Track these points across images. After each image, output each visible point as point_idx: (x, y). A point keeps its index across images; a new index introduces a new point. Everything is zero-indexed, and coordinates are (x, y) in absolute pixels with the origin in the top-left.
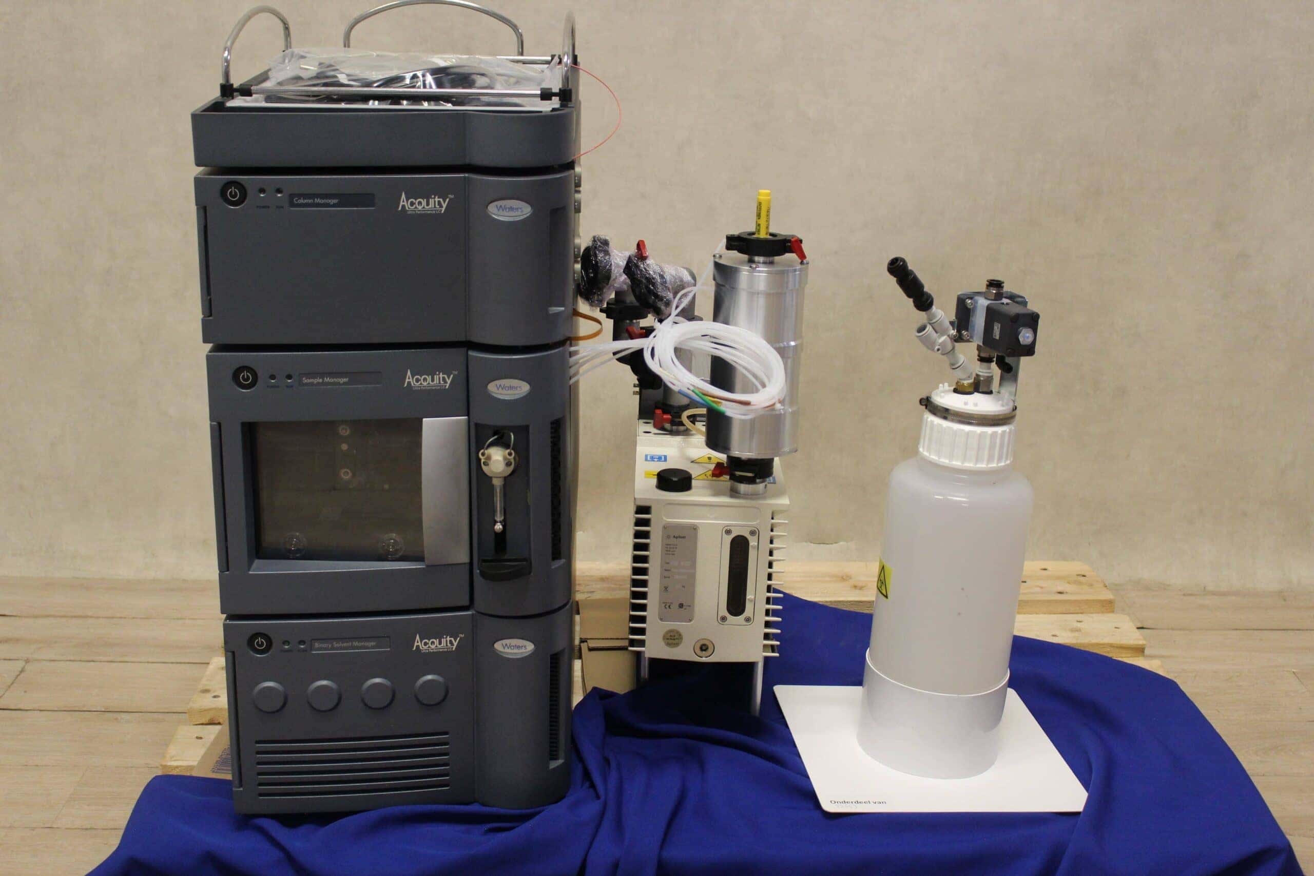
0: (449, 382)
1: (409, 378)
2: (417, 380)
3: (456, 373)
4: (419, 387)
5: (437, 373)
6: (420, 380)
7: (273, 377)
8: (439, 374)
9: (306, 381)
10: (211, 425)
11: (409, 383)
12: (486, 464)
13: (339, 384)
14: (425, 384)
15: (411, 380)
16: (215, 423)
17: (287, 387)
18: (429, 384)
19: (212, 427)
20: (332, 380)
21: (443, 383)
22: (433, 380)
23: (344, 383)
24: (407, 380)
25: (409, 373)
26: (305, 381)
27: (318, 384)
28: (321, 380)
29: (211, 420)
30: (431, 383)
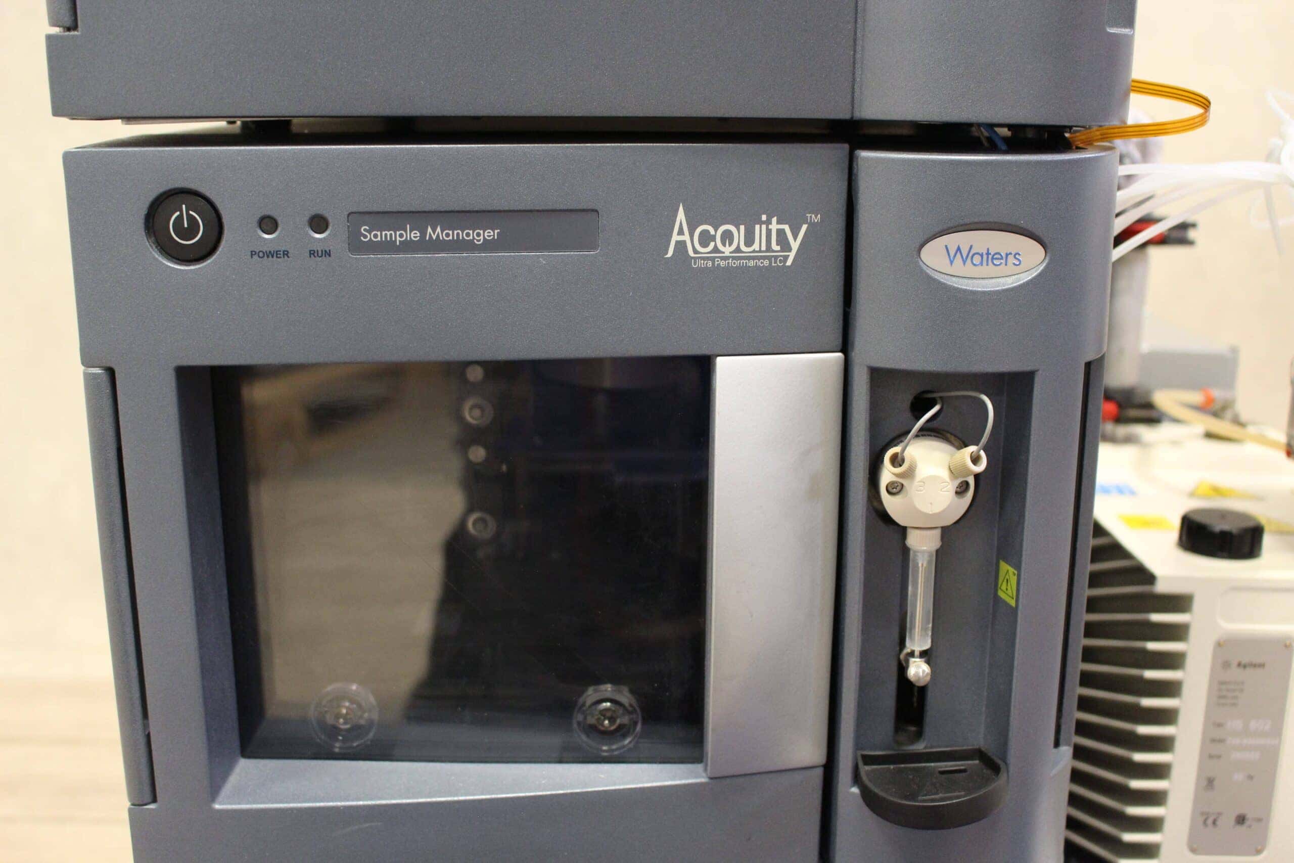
0: (795, 245)
1: (681, 232)
2: (706, 239)
3: (817, 219)
4: (708, 259)
5: (764, 218)
6: (713, 238)
7: (268, 223)
8: (768, 222)
9: (370, 237)
10: (87, 376)
11: (681, 245)
12: (895, 489)
13: (469, 246)
14: (727, 250)
15: (686, 237)
16: (97, 371)
17: (312, 253)
18: (738, 250)
19: (89, 379)
20: (452, 235)
21: (778, 248)
22: (749, 241)
23: (488, 246)
24: (675, 238)
25: (681, 215)
26: (369, 235)
27: (408, 246)
28: (415, 235)
29: (87, 361)
30: (743, 248)
